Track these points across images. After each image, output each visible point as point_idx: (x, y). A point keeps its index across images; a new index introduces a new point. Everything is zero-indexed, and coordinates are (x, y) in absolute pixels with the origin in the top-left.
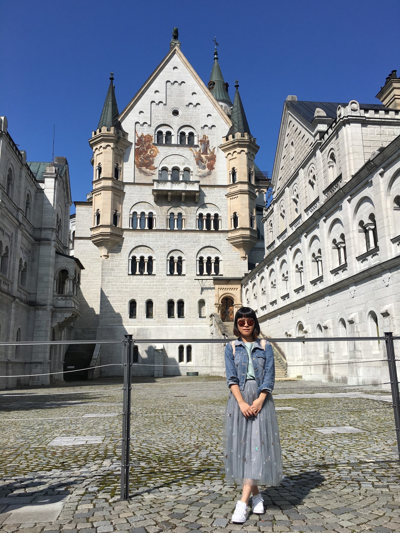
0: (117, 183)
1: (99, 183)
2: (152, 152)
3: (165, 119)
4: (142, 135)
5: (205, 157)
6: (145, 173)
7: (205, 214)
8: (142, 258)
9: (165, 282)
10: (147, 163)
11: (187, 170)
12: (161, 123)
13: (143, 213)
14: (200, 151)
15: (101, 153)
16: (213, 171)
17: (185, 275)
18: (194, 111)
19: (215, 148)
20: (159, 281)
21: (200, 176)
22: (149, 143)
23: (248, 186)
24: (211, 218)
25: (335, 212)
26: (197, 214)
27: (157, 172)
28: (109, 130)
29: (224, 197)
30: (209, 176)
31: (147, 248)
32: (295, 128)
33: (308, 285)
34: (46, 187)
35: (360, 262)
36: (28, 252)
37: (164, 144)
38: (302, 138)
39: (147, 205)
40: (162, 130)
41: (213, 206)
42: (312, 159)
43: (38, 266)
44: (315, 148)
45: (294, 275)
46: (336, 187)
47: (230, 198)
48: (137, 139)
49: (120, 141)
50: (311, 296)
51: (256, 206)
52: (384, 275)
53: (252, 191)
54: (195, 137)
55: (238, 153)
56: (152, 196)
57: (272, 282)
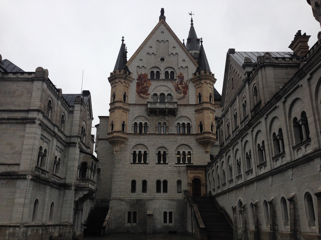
0: (124, 104)
1: (113, 104)
2: (147, 84)
3: (155, 64)
4: (141, 74)
6: (143, 97)
7: (181, 123)
8: (140, 152)
9: (155, 169)
10: (144, 91)
11: (169, 95)
12: (153, 66)
13: (141, 124)
14: (178, 83)
15: (115, 86)
16: (187, 95)
17: (168, 164)
18: (174, 58)
19: (187, 81)
20: (151, 168)
21: (178, 99)
22: (145, 79)
23: (209, 105)
24: (185, 126)
25: (258, 126)
26: (176, 123)
27: (150, 97)
28: (120, 72)
29: (194, 112)
30: (184, 99)
31: (143, 146)
32: (234, 69)
33: (244, 174)
34: (76, 110)
35: (275, 162)
36: (61, 151)
37: (155, 79)
38: (238, 76)
39: (143, 117)
40: (154, 70)
41: (186, 118)
42: (244, 89)
43: (68, 161)
44: (245, 83)
45: (236, 167)
46: (258, 109)
47: (198, 112)
48: (138, 76)
49: (127, 78)
50: (246, 182)
51: (214, 117)
52: (289, 172)
53: (212, 108)
54: (175, 74)
55: (202, 84)
56: (146, 112)
57: (223, 170)
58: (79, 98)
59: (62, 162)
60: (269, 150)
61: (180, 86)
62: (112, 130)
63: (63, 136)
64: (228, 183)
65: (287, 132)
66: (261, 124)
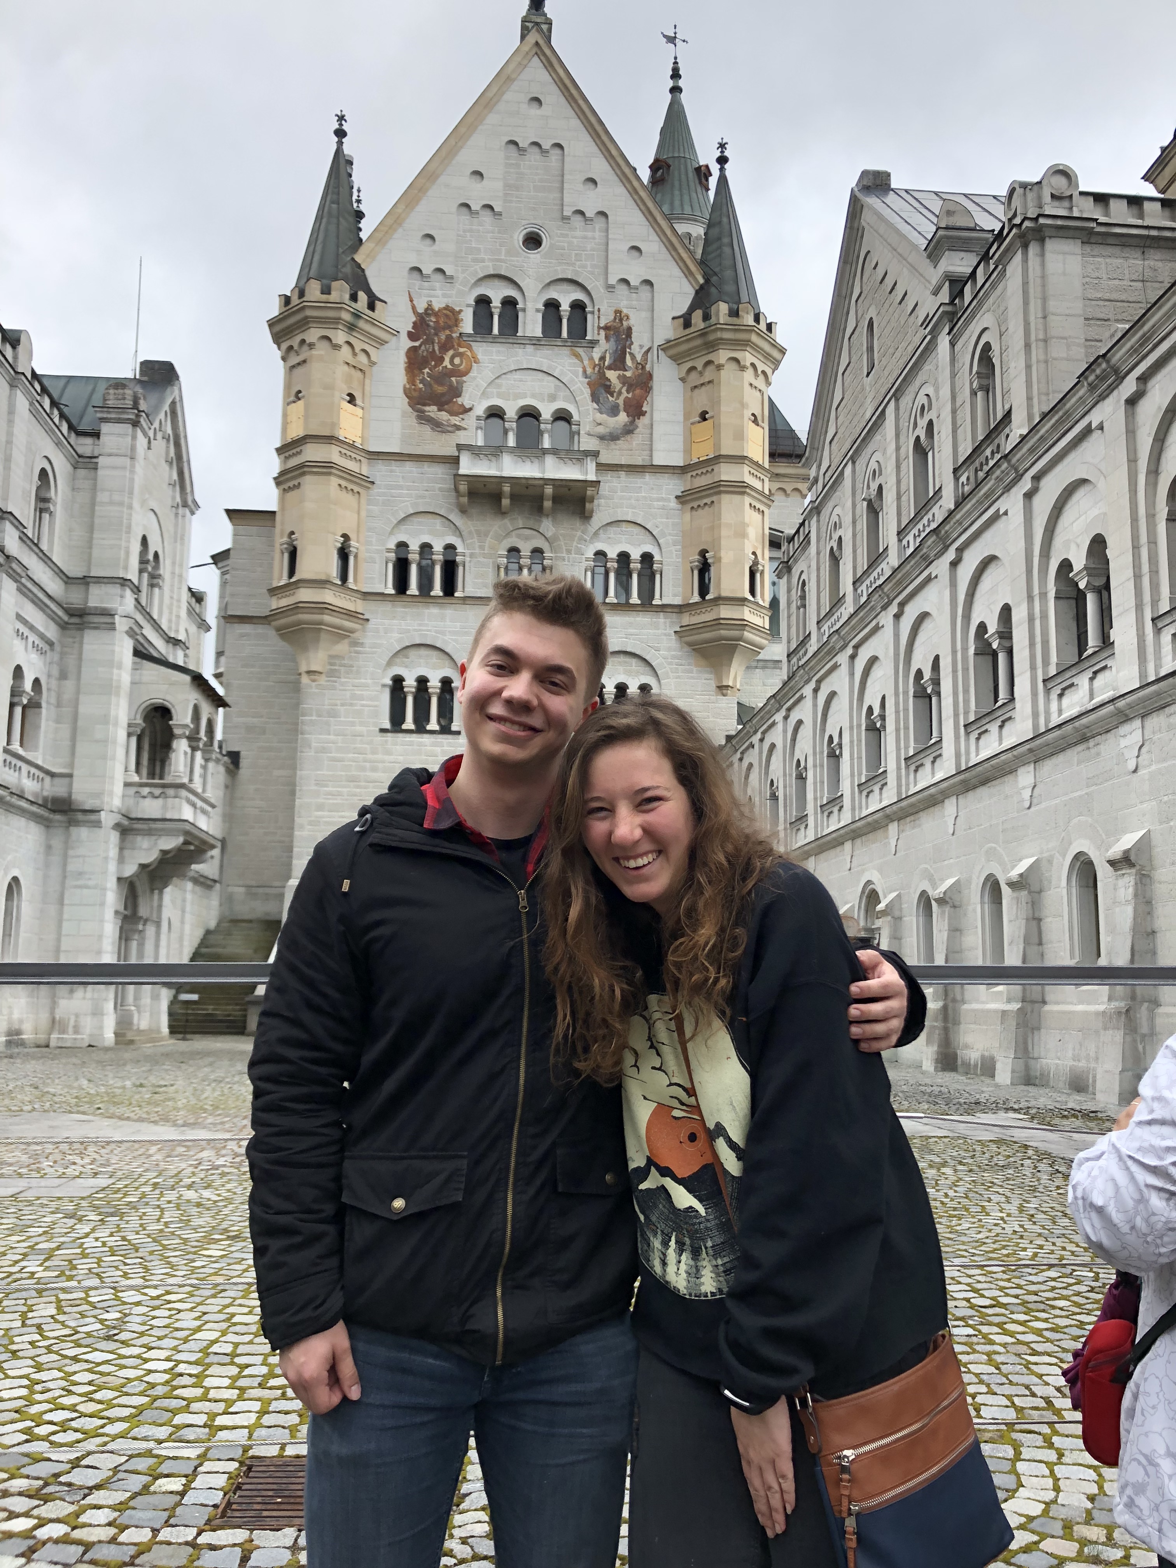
0: (349, 453)
1: (294, 451)
2: (457, 361)
3: (499, 260)
4: (429, 309)
5: (619, 377)
6: (436, 425)
7: (612, 553)
8: (422, 681)
10: (443, 395)
11: (562, 416)
12: (487, 273)
13: (426, 548)
14: (602, 358)
15: (304, 361)
16: (643, 422)
18: (590, 234)
19: (648, 351)
21: (602, 438)
22: (448, 332)
23: (746, 469)
24: (632, 565)
25: (987, 535)
26: (590, 554)
27: (470, 421)
28: (326, 291)
29: (673, 504)
30: (628, 437)
31: (435, 653)
32: (880, 272)
33: (899, 768)
34: (107, 450)
35: (1054, 696)
36: (46, 647)
37: (495, 337)
38: (900, 303)
39: (438, 521)
40: (490, 293)
41: (637, 529)
42: (927, 367)
43: (78, 692)
44: (934, 334)
45: (859, 741)
46: (993, 453)
47: (692, 504)
48: (414, 319)
49: (361, 324)
50: (904, 804)
51: (767, 531)
52: (1124, 736)
53: (757, 485)
54: (589, 317)
55: (719, 367)
56: (454, 494)
57: (798, 761)
58: (120, 391)
59: (53, 700)
60: (1032, 644)
61: (612, 375)
62: (292, 572)
63: (50, 573)
64: (816, 813)
65: (1134, 547)
66: (1000, 525)
